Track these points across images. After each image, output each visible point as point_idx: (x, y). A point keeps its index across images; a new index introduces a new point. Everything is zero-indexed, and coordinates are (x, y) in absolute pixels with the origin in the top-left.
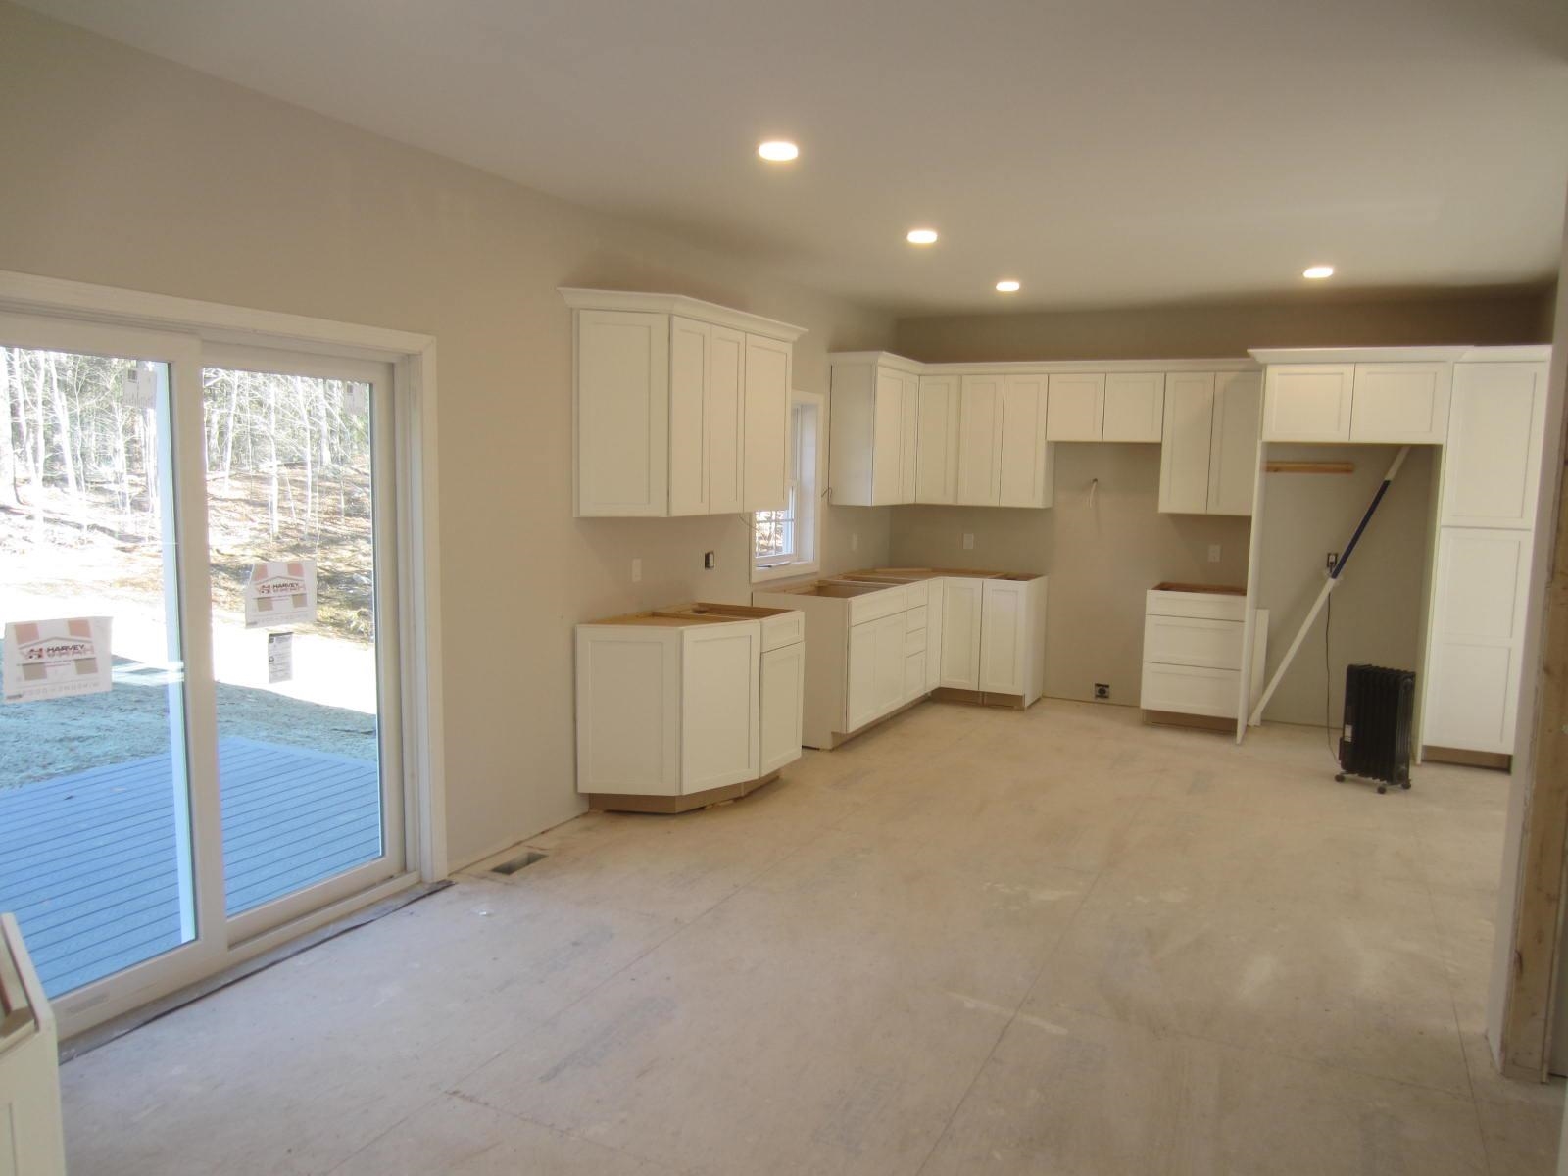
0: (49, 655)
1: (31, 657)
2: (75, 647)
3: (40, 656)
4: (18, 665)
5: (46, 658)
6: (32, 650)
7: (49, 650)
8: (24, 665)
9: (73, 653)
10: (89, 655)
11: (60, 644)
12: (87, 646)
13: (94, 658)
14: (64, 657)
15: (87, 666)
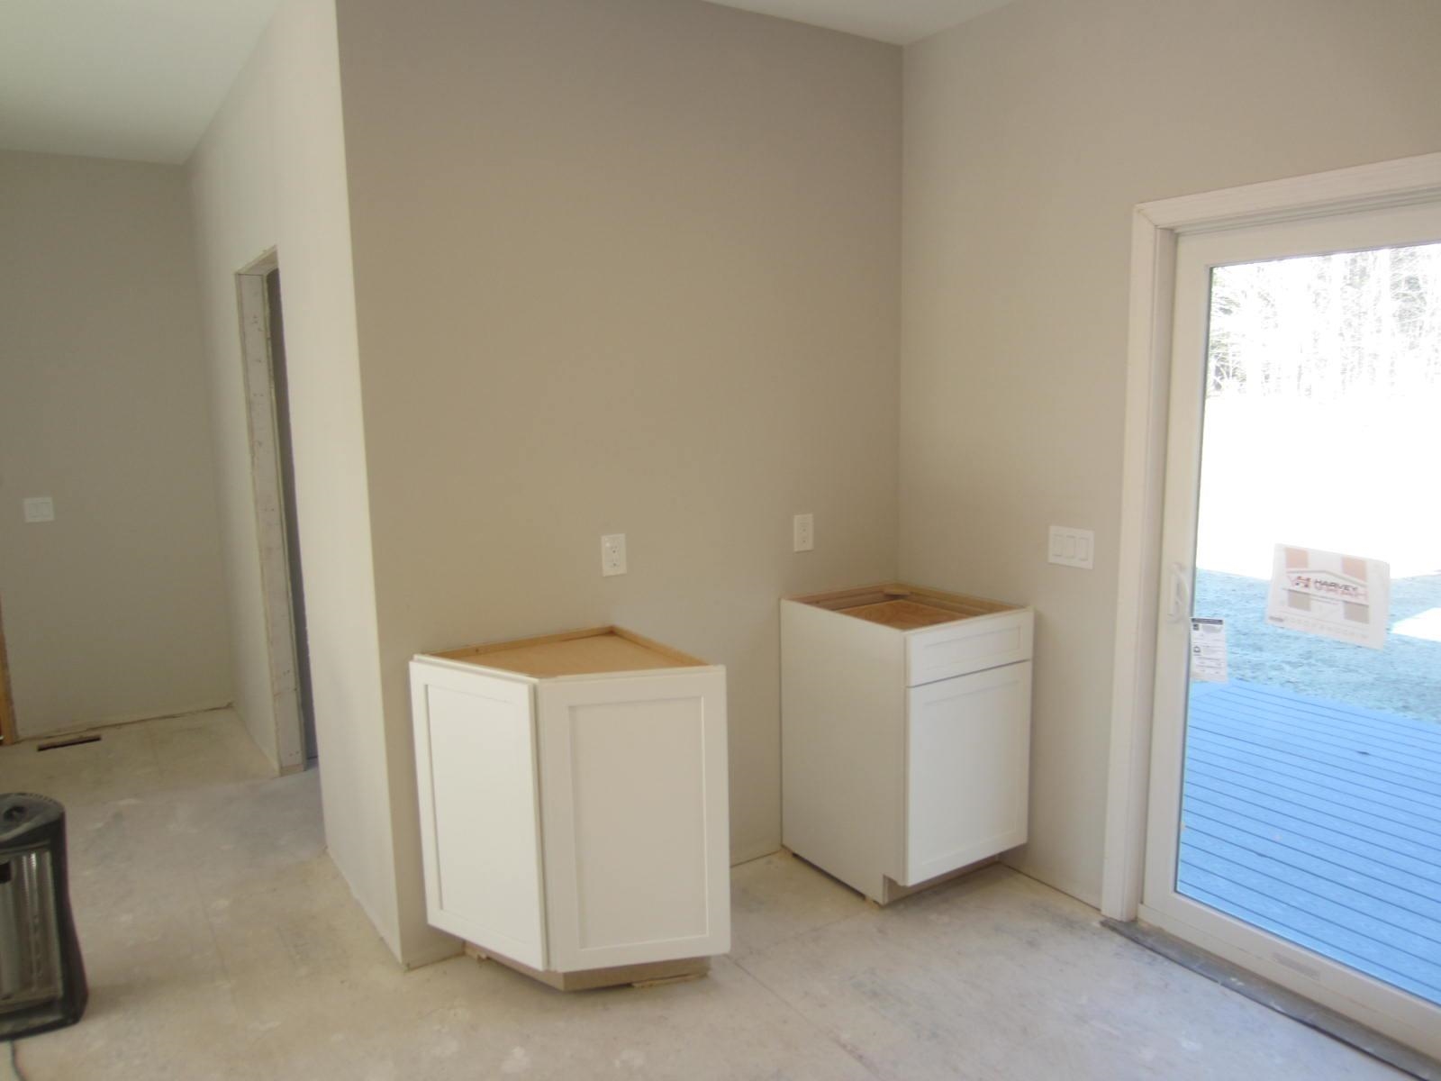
0: (1316, 588)
1: (1297, 584)
2: (1346, 587)
3: (1306, 586)
4: (1284, 589)
5: (1311, 590)
6: (1299, 578)
7: (1317, 582)
8: (1290, 591)
9: (1343, 593)
10: (1361, 600)
11: (1330, 579)
12: (1361, 590)
13: (1367, 606)
14: (1331, 595)
15: (1358, 612)
